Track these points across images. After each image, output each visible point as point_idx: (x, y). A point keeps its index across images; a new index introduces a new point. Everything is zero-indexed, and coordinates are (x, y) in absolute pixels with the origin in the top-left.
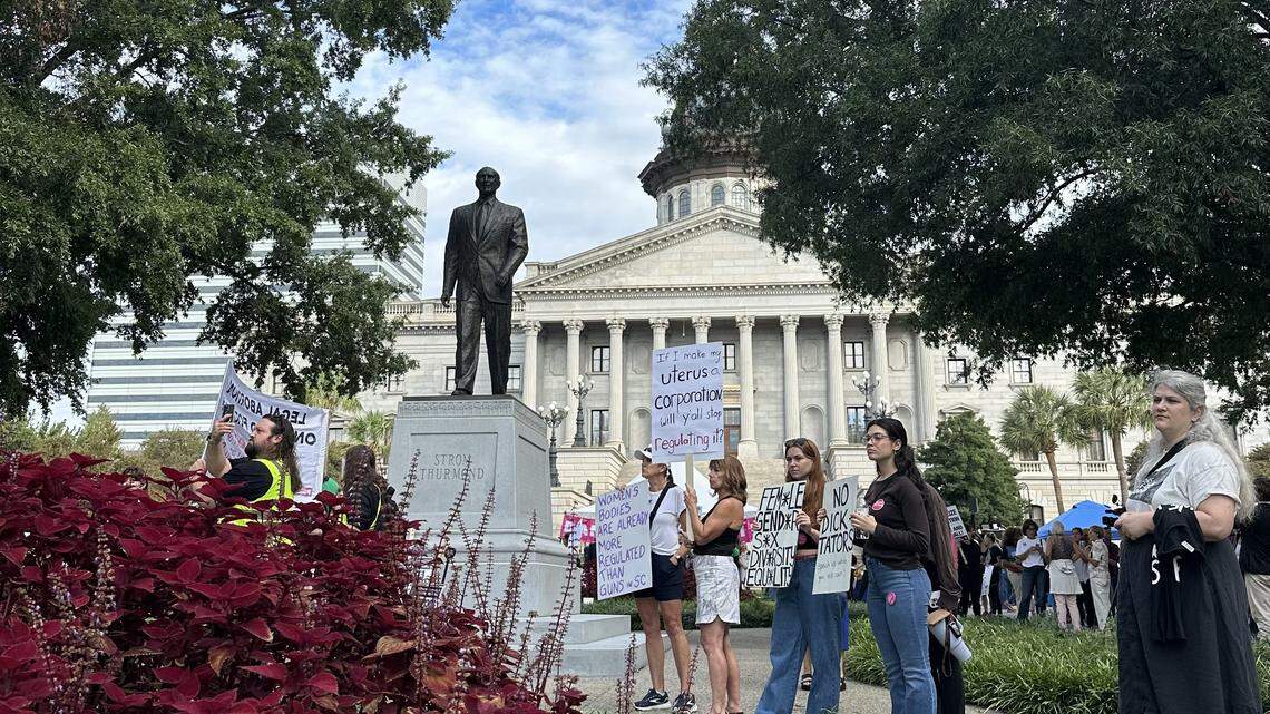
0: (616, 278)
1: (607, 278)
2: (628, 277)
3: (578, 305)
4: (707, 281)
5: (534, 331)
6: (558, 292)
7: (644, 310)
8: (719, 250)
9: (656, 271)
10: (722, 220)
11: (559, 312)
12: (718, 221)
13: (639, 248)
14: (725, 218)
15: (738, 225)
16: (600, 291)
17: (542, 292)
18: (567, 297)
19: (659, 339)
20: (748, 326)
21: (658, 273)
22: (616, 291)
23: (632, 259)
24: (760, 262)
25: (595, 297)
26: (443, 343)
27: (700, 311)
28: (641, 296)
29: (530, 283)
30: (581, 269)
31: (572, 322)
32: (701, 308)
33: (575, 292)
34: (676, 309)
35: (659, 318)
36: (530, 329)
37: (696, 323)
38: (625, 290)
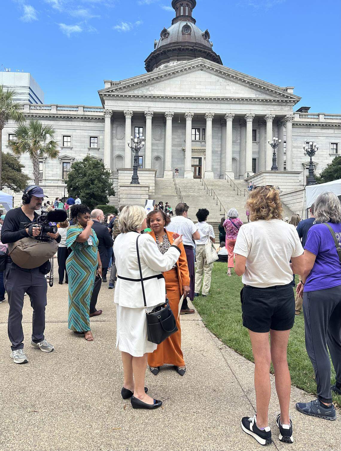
0: (149, 91)
1: (145, 91)
3: (131, 104)
4: (193, 94)
5: (110, 115)
6: (122, 96)
7: (163, 108)
8: (199, 80)
9: (169, 89)
10: (201, 65)
11: (122, 106)
12: (199, 65)
13: (161, 77)
14: (203, 64)
15: (209, 68)
16: (142, 96)
17: (114, 95)
18: (125, 99)
19: (169, 122)
20: (211, 118)
21: (169, 90)
22: (150, 97)
23: (157, 82)
24: (217, 87)
25: (139, 100)
26: (61, 124)
27: (189, 109)
28: (161, 100)
29: (108, 90)
30: (133, 85)
31: (128, 111)
32: (190, 108)
33: (130, 96)
34: (178, 108)
35: (170, 112)
36: (107, 114)
37: (187, 115)
38: (154, 97)
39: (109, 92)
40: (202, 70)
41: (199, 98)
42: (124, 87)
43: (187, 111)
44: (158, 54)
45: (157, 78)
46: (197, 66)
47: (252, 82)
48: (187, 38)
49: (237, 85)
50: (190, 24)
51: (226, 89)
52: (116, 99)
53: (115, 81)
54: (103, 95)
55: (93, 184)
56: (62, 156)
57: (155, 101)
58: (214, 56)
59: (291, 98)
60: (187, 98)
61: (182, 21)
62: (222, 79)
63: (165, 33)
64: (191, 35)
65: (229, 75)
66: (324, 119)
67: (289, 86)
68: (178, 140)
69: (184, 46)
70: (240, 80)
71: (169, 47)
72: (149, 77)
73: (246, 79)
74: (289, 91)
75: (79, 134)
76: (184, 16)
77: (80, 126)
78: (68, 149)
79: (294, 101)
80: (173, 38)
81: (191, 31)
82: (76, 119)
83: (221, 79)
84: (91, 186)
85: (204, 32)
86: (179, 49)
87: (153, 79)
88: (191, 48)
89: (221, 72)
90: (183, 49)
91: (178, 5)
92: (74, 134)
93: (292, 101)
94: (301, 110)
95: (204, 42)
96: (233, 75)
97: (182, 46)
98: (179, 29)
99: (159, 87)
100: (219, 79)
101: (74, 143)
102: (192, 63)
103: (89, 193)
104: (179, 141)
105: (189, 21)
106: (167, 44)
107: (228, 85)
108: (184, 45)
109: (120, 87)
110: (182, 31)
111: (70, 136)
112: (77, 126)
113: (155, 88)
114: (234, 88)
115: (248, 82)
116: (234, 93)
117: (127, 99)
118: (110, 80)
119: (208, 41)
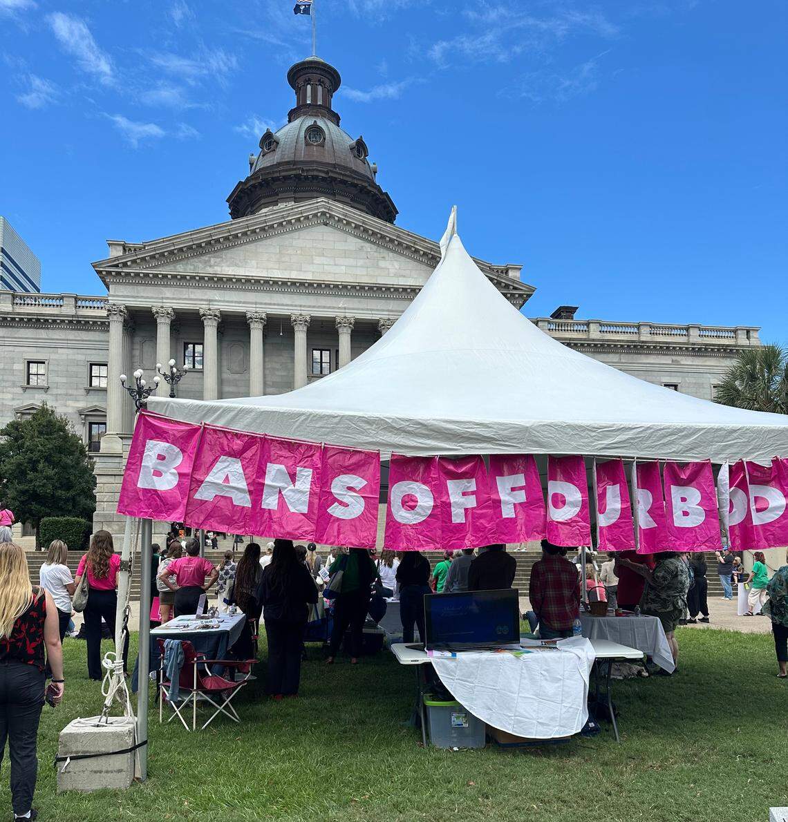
0: (210, 266)
1: (200, 265)
2: (225, 266)
3: (168, 292)
4: (308, 277)
5: (120, 317)
6: (146, 275)
7: (240, 302)
8: (319, 246)
9: (254, 262)
10: (323, 214)
11: (147, 297)
12: (319, 214)
13: (236, 236)
14: (327, 211)
15: (340, 220)
16: (193, 278)
17: (128, 274)
18: (156, 283)
19: (256, 335)
20: (347, 327)
21: (255, 264)
22: (211, 279)
23: (227, 248)
24: (361, 262)
25: (188, 284)
26: (23, 336)
27: (299, 308)
28: (237, 287)
29: (115, 263)
30: (171, 252)
31: (161, 309)
32: (301, 306)
33: (165, 276)
34: (274, 304)
35: (256, 312)
36: (115, 314)
37: (295, 321)
38: (220, 279)
39: (117, 266)
40: (326, 224)
41: (320, 285)
42: (153, 257)
43: (296, 312)
44: (254, 186)
45: (226, 239)
46: (315, 215)
47: (432, 253)
48: (316, 154)
49: (403, 259)
50: (324, 124)
51: (378, 267)
52: (134, 281)
53: (134, 242)
54: (104, 273)
55: (34, 469)
56: (25, 406)
57: (224, 289)
58: (375, 194)
59: (515, 288)
60: (294, 284)
61: (309, 115)
62: (369, 245)
63: (269, 141)
64: (326, 147)
65: (383, 237)
66: (600, 332)
67: (511, 263)
68: (283, 374)
69: (307, 171)
70: (408, 247)
71: (276, 172)
72: (209, 237)
73: (420, 246)
74: (511, 274)
75: (64, 357)
76: (314, 105)
77: (67, 340)
78: (40, 390)
79: (521, 295)
80: (287, 152)
81: (325, 139)
82: (58, 324)
83: (367, 245)
84: (31, 475)
85: (353, 142)
86: (297, 177)
87: (217, 241)
88: (323, 175)
89: (366, 230)
90: (306, 178)
91: (301, 82)
92: (53, 356)
93: (517, 296)
94: (560, 314)
95: (353, 163)
96: (391, 237)
97: (303, 170)
98: (299, 133)
99: (231, 258)
100: (363, 244)
101: (54, 379)
102: (304, 208)
103: (27, 491)
104: (284, 376)
105: (323, 116)
106: (273, 165)
107: (383, 257)
108: (308, 168)
109: (143, 256)
110: (305, 137)
111: (44, 363)
112: (60, 340)
113: (222, 260)
114: (396, 265)
115: (425, 254)
116: (396, 275)
117: (159, 283)
118: (121, 240)
119: (364, 162)
